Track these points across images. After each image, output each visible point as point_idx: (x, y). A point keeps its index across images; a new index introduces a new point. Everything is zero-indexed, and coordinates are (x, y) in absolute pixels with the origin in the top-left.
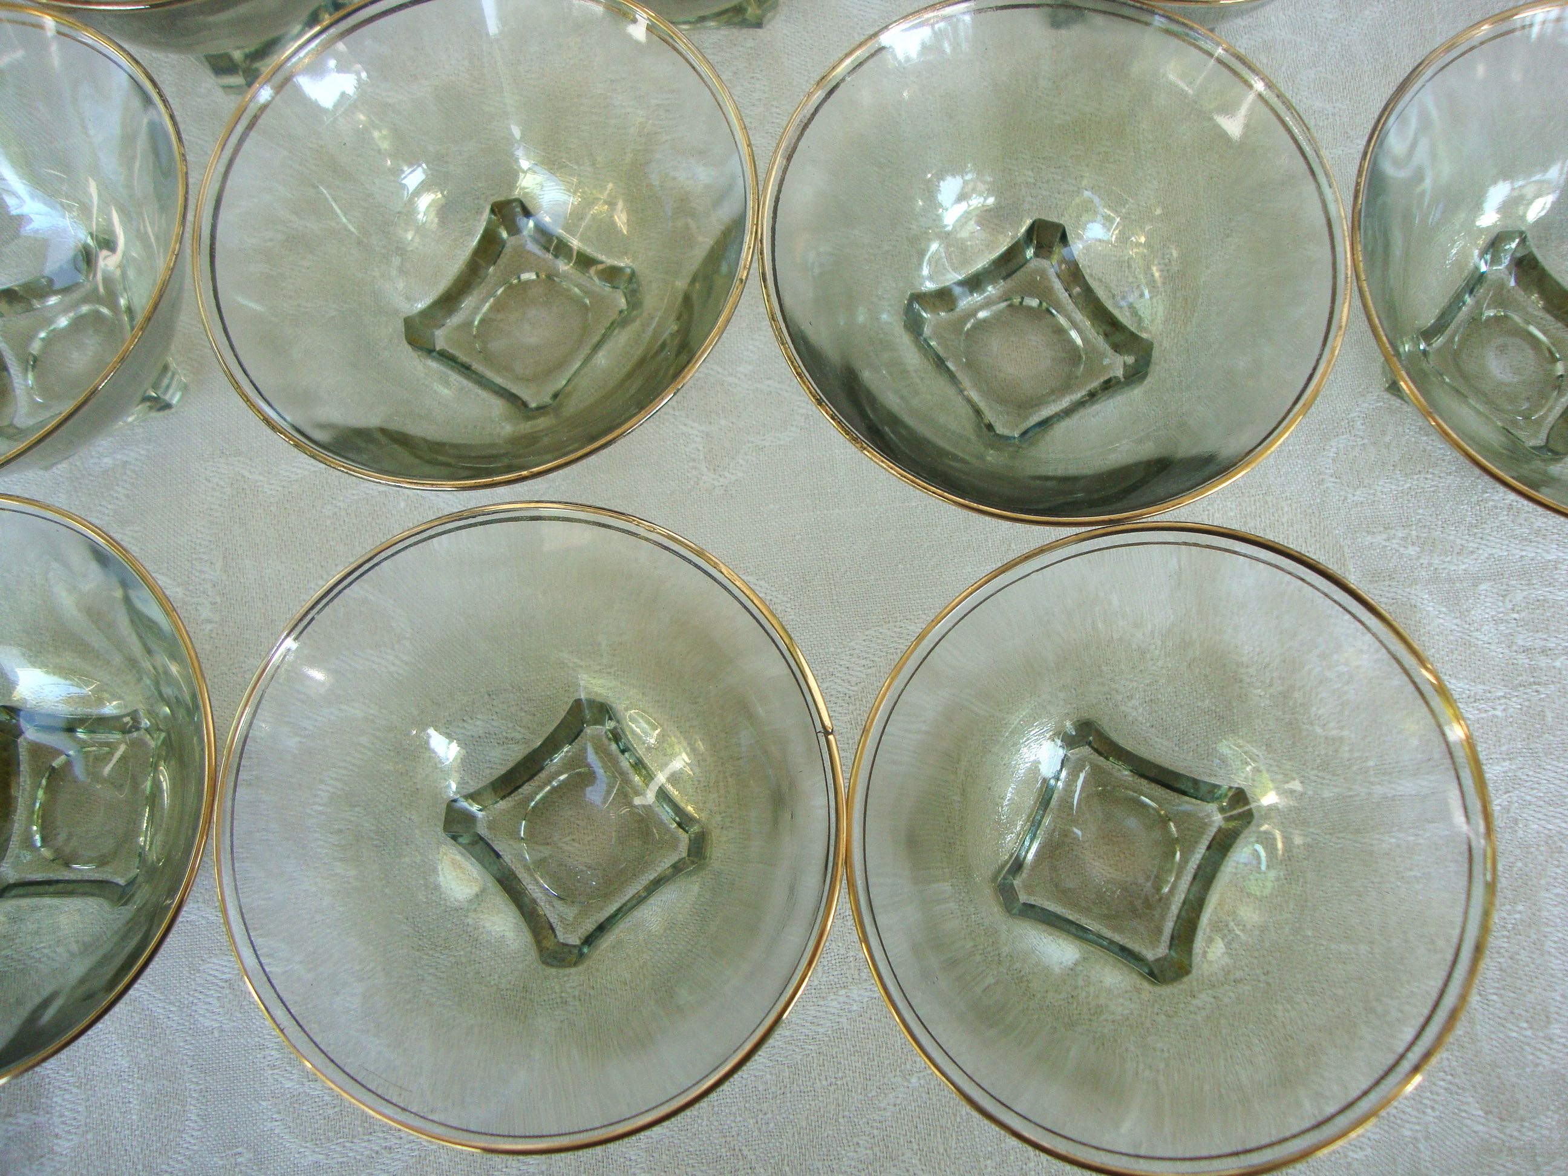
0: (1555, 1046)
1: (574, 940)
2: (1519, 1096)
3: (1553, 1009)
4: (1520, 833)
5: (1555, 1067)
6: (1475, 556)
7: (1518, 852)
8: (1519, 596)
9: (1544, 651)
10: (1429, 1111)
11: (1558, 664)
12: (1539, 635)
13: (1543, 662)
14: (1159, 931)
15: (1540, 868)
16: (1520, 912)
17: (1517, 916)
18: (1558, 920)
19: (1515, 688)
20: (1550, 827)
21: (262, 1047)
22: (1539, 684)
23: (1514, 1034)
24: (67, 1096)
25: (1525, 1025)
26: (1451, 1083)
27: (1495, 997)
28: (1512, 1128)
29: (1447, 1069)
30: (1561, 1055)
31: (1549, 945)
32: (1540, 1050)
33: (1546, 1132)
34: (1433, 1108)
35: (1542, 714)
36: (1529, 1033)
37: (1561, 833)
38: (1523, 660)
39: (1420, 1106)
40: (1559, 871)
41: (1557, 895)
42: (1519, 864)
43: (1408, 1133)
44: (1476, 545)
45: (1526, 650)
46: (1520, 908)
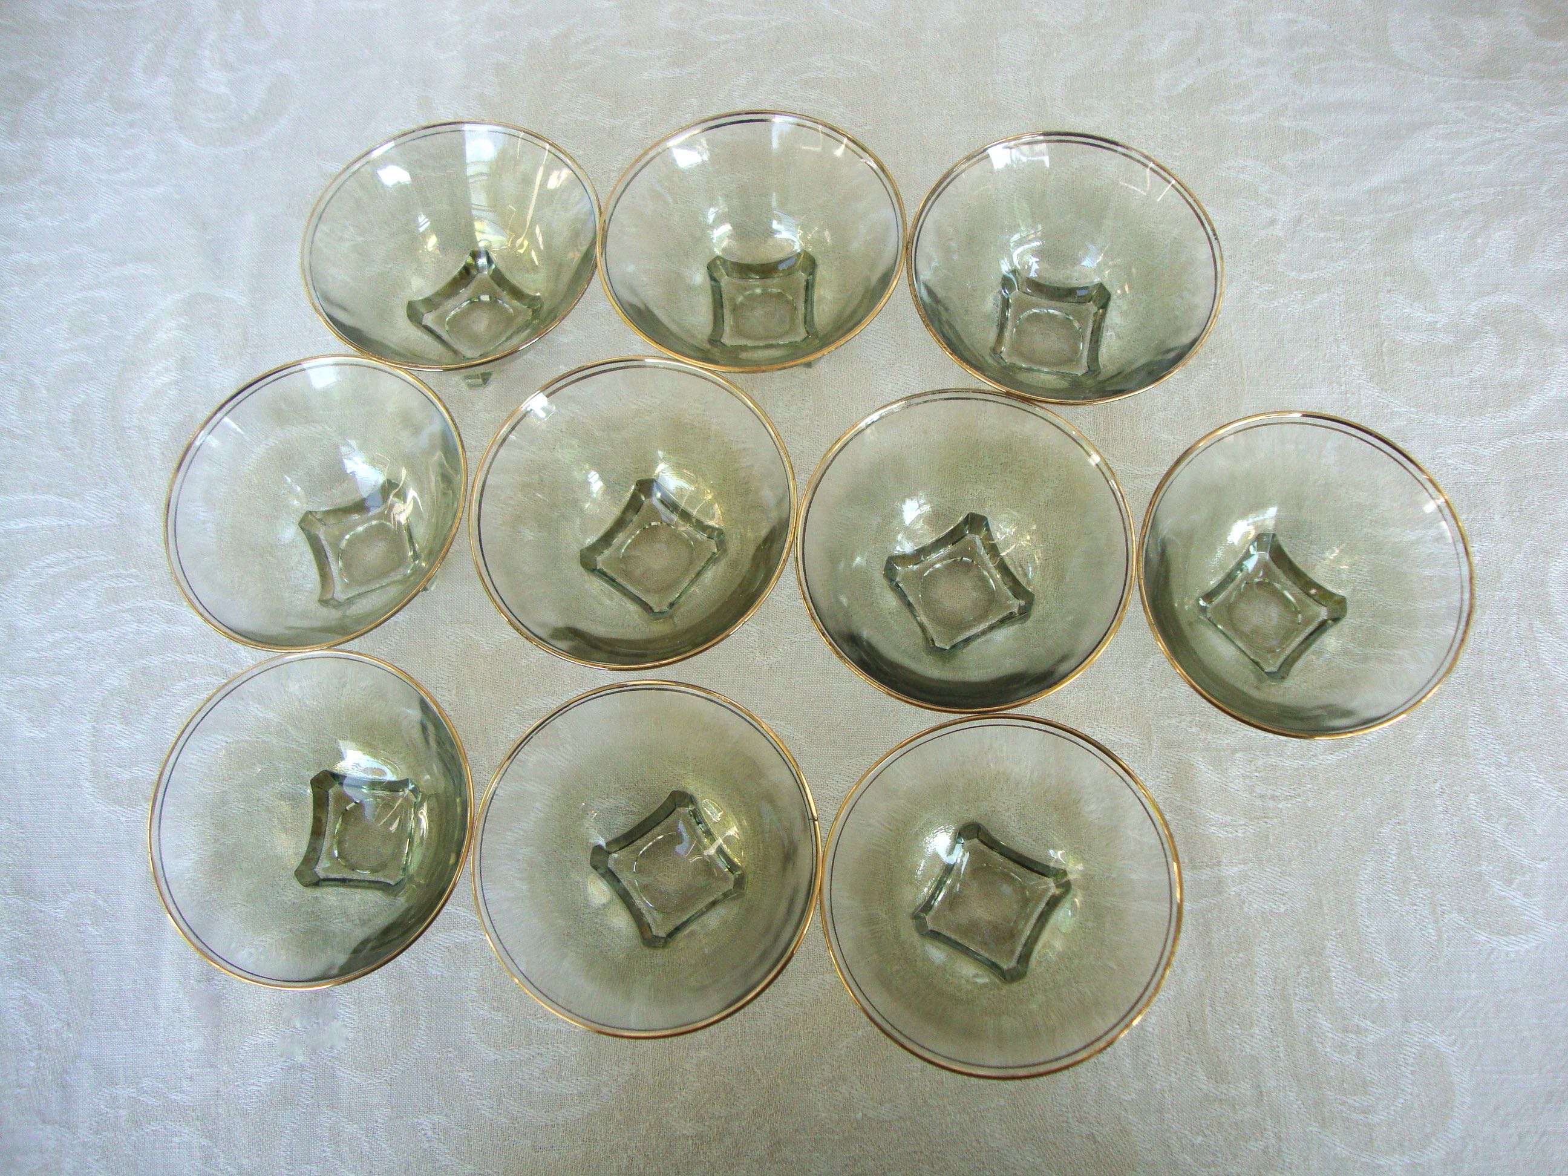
0: (1254, 1040)
1: (662, 934)
2: (1230, 1069)
3: (1255, 1018)
4: (1246, 909)
5: (1253, 1052)
6: (1235, 735)
7: (1243, 921)
8: (1260, 762)
9: (1273, 798)
10: (1173, 1075)
11: (1280, 806)
12: (1271, 787)
13: (1271, 804)
14: (1012, 952)
15: (1256, 931)
16: (1241, 958)
17: (1239, 960)
18: (1264, 964)
19: (1251, 820)
20: (1266, 907)
21: (467, 989)
22: (1268, 818)
23: (1230, 1032)
24: (347, 1010)
25: (1238, 1027)
26: (1188, 1059)
27: (1221, 1009)
28: (1223, 1087)
29: (1187, 1050)
30: (1257, 1046)
31: (1257, 979)
32: (1245, 1042)
33: (1243, 1091)
34: (1176, 1073)
35: (1267, 837)
36: (1239, 1031)
37: (1272, 911)
38: (1258, 802)
39: (1167, 1071)
40: (1268, 934)
41: (1265, 949)
42: (1243, 928)
43: (1158, 1087)
44: (1236, 729)
45: (1262, 796)
46: (1241, 955)
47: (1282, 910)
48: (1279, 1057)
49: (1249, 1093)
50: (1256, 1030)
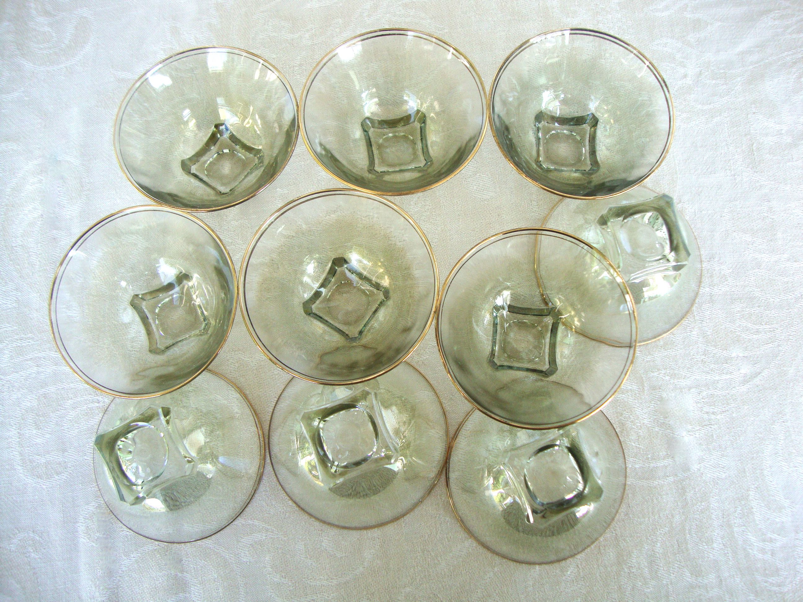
0: (715, 551)
2: (703, 569)
3: (714, 538)
4: (704, 478)
5: (714, 558)
6: (689, 379)
7: (703, 484)
8: (704, 394)
9: (713, 413)
10: (672, 574)
11: (718, 417)
12: (711, 407)
13: (713, 417)
15: (710, 490)
16: (703, 505)
17: (702, 507)
18: (716, 508)
19: (703, 427)
20: (714, 475)
21: (265, 567)
22: (711, 425)
23: (701, 547)
24: (196, 587)
25: (704, 544)
26: (679, 565)
27: (694, 535)
28: (700, 579)
29: (678, 560)
30: (716, 554)
31: (713, 517)
32: (710, 553)
33: (711, 580)
34: (673, 574)
35: (712, 435)
36: (706, 547)
37: (718, 477)
38: (706, 416)
39: (669, 573)
40: (717, 491)
41: (716, 499)
42: (703, 489)
43: (665, 582)
44: (690, 375)
45: (707, 413)
46: (703, 504)
47: (724, 476)
48: (729, 559)
49: (714, 581)
50: (715, 545)
